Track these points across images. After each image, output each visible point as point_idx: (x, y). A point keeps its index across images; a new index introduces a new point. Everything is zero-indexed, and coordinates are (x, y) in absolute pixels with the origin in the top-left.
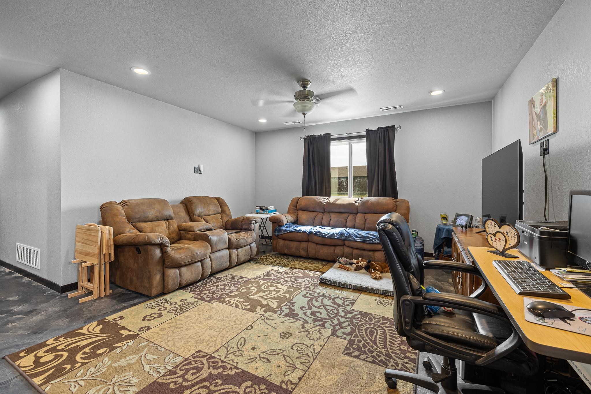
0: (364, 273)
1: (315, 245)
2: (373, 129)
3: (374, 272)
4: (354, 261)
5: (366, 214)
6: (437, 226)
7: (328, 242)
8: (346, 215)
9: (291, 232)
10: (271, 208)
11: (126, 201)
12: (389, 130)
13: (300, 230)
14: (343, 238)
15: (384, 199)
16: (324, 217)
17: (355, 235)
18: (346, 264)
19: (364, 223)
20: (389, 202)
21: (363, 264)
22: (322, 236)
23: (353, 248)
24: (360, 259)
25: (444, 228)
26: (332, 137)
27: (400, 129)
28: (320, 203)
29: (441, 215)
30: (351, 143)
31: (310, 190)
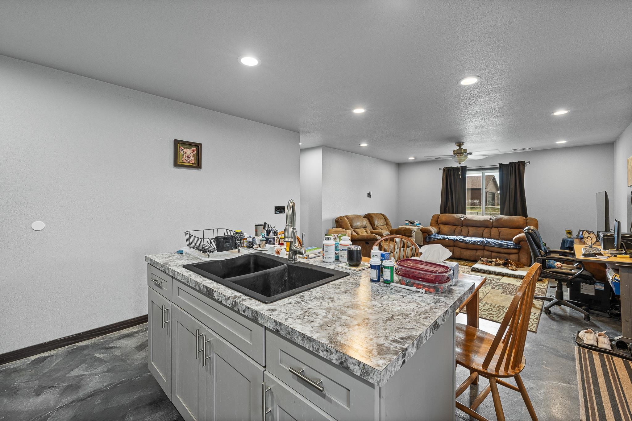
0: (502, 267)
1: (460, 249)
2: (506, 164)
3: (511, 266)
4: (494, 260)
5: (500, 229)
6: (563, 239)
7: (471, 246)
8: (482, 229)
9: (440, 239)
10: (417, 222)
11: (347, 216)
12: (520, 164)
13: (447, 238)
14: (483, 244)
15: (515, 218)
16: (463, 230)
17: (493, 243)
18: (487, 262)
19: (498, 235)
20: (520, 219)
21: (502, 262)
22: (466, 242)
23: (492, 252)
24: (498, 259)
25: (569, 240)
26: (467, 168)
27: (529, 164)
28: (459, 219)
29: (566, 230)
30: (484, 173)
31: (447, 209)
